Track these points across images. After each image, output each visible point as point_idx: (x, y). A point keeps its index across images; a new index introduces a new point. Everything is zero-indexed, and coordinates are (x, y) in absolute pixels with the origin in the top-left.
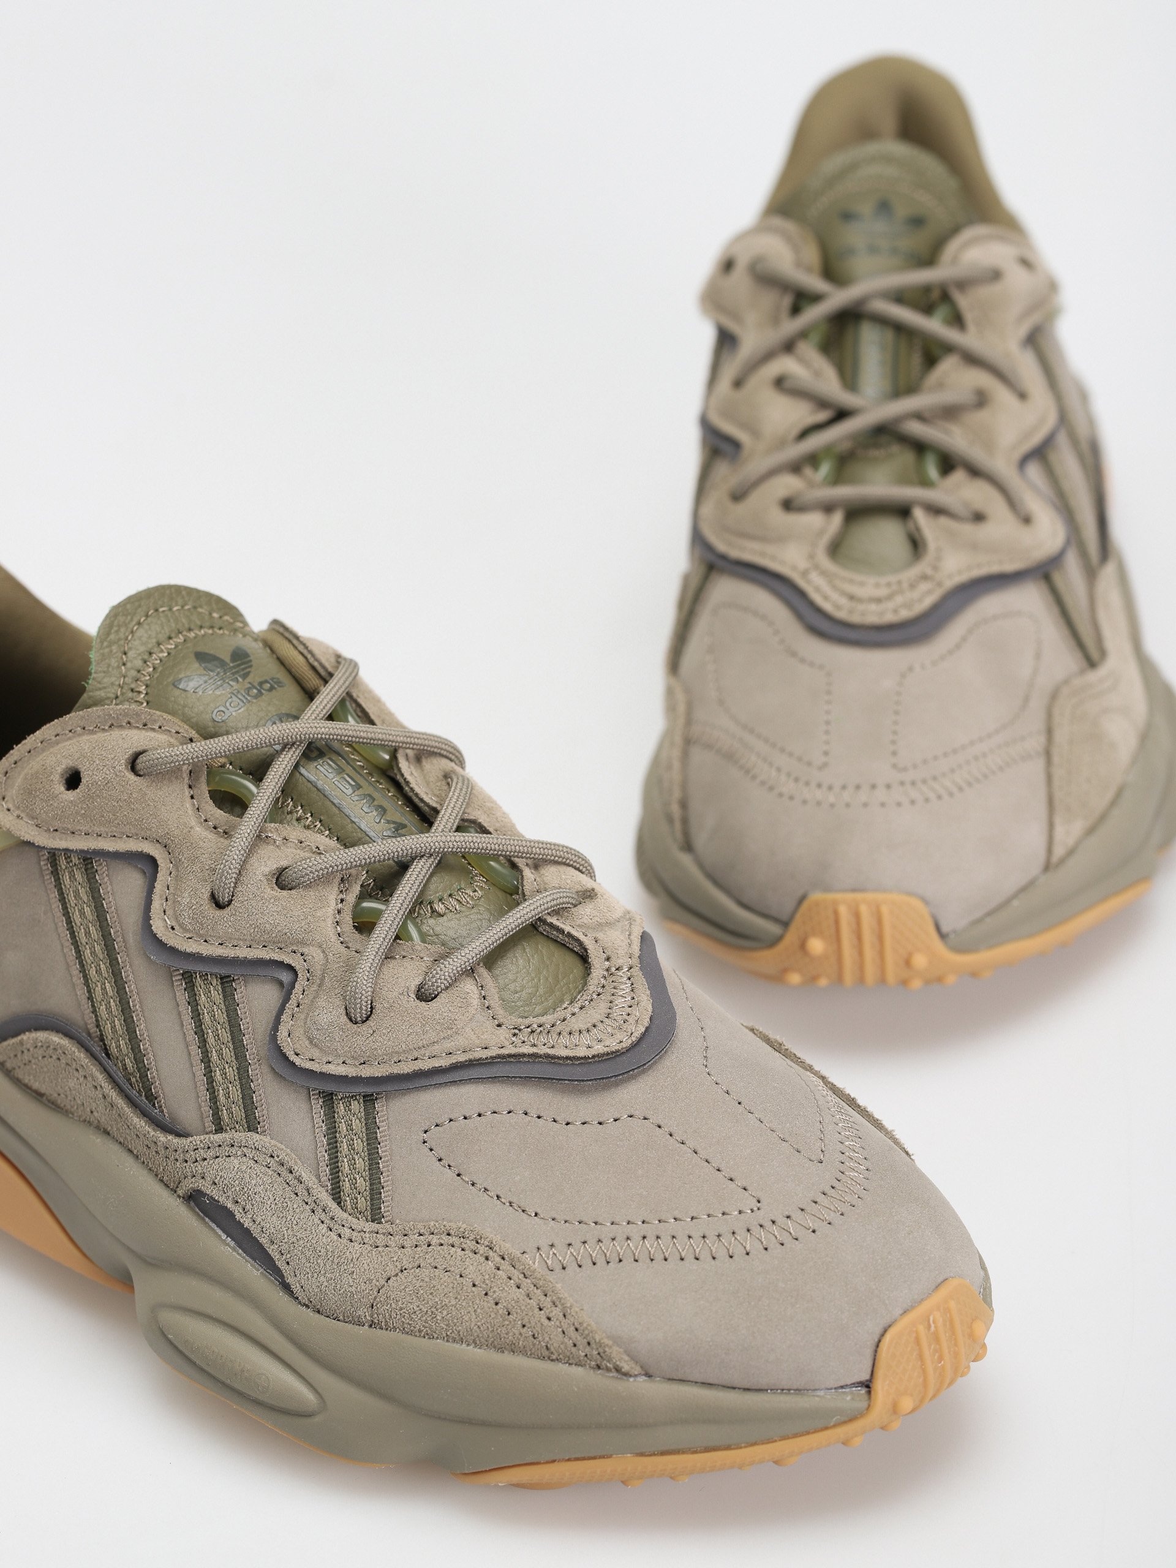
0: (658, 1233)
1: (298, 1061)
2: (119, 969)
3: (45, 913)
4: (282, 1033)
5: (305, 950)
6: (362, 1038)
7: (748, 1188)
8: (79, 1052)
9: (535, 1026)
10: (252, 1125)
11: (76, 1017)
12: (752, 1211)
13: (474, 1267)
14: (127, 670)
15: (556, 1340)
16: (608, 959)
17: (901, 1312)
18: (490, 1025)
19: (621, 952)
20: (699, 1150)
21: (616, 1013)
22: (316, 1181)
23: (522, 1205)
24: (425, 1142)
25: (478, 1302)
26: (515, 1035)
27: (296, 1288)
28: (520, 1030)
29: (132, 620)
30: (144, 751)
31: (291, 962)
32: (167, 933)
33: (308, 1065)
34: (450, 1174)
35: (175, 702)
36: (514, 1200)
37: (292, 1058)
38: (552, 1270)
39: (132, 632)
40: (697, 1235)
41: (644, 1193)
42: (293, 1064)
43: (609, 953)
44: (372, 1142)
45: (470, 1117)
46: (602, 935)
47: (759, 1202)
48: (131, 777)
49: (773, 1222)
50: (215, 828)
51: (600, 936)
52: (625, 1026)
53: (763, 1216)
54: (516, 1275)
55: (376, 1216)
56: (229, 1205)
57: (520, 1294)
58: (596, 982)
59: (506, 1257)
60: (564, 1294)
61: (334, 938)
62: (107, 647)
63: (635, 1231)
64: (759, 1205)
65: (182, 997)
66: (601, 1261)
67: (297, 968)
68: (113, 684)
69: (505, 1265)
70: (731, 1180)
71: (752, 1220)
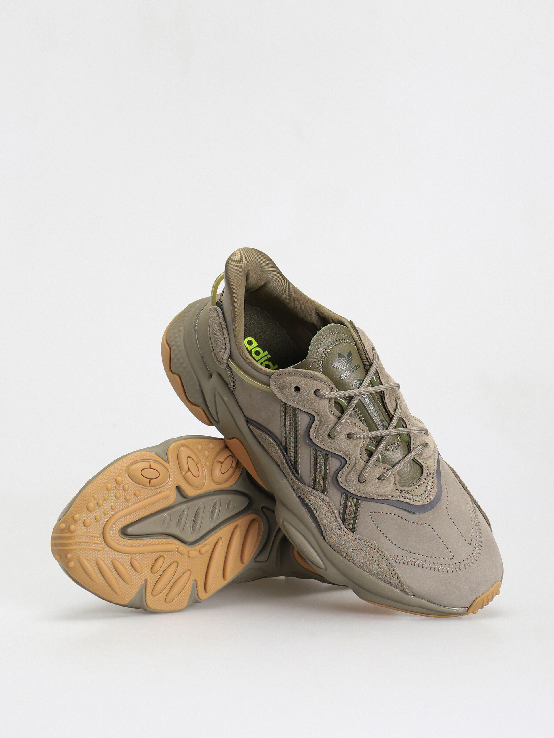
0: (426, 560)
1: (341, 485)
2: (296, 436)
3: (278, 412)
4: (339, 476)
5: (351, 457)
6: (361, 486)
7: (451, 552)
8: (278, 448)
9: (406, 491)
10: (324, 492)
11: (280, 438)
12: (451, 559)
13: (377, 556)
14: (319, 354)
15: (394, 583)
16: (428, 470)
17: (482, 594)
18: (395, 489)
19: (432, 469)
20: (441, 538)
21: (428, 491)
22: (338, 514)
23: (392, 541)
24: (370, 515)
25: (375, 566)
26: (401, 493)
27: (326, 539)
28: (402, 492)
29: (322, 338)
30: (319, 390)
31: (346, 459)
32: (313, 438)
33: (344, 487)
34: (375, 526)
35: (330, 370)
36: (390, 539)
37: (340, 483)
38: (396, 563)
39: (322, 341)
40: (436, 563)
41: (425, 547)
42: (340, 485)
43: (429, 469)
44: (356, 510)
45: (384, 513)
46: (428, 462)
47: (453, 556)
48: (314, 395)
49: (456, 564)
50: (333, 414)
51: (427, 462)
52: (429, 496)
53: (453, 561)
54: (387, 563)
55: (353, 531)
56: (313, 509)
57: (387, 568)
58: (424, 477)
59: (386, 557)
60: (398, 572)
61: (359, 455)
62: (314, 346)
63: (420, 557)
64: (453, 557)
65: (313, 453)
66: (410, 564)
67: (347, 461)
68: (314, 358)
69: (385, 559)
70: (447, 548)
71: (451, 562)
